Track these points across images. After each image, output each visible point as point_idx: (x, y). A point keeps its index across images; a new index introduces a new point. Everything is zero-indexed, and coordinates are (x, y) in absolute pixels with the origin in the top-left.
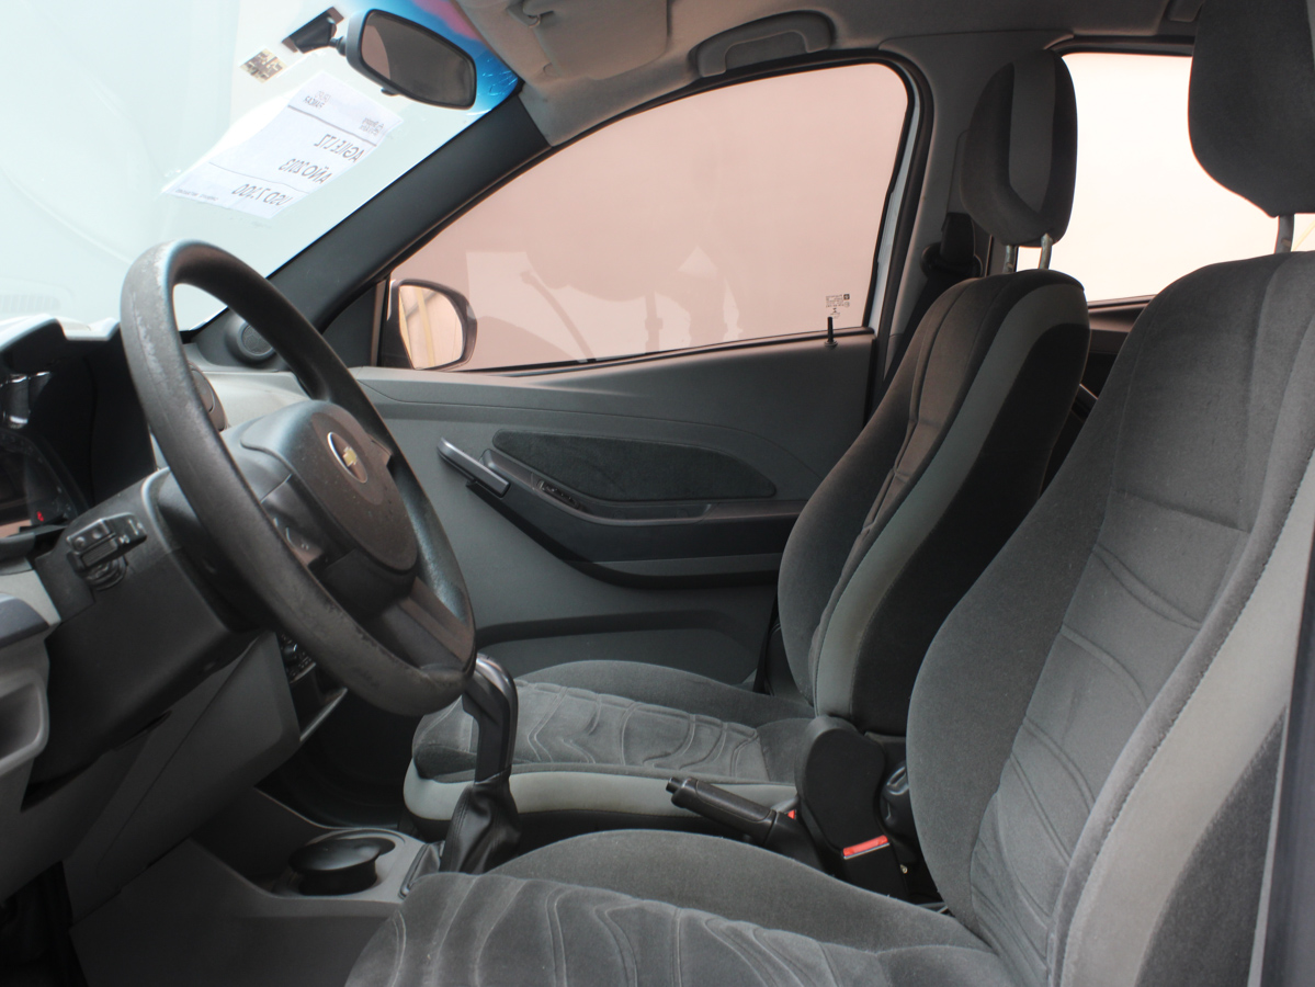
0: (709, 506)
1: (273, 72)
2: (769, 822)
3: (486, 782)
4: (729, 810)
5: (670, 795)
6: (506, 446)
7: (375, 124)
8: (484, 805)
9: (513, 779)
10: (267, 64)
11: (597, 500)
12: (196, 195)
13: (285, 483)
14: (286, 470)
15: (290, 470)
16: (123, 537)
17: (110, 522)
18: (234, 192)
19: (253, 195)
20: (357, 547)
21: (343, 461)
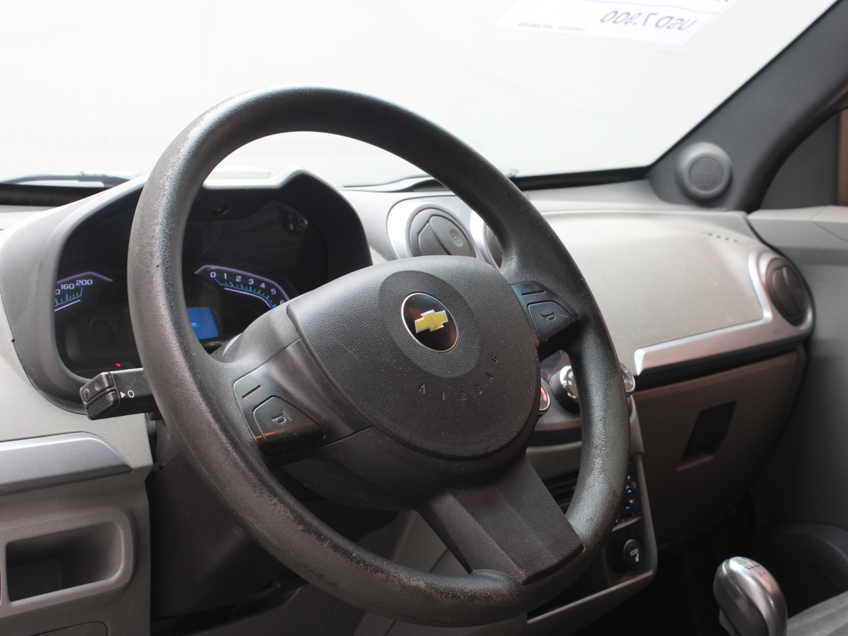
12: (550, 27)
13: (290, 349)
14: (296, 335)
15: (301, 335)
16: (125, 392)
17: (115, 375)
18: (602, 21)
19: (634, 21)
20: (372, 426)
21: (412, 327)
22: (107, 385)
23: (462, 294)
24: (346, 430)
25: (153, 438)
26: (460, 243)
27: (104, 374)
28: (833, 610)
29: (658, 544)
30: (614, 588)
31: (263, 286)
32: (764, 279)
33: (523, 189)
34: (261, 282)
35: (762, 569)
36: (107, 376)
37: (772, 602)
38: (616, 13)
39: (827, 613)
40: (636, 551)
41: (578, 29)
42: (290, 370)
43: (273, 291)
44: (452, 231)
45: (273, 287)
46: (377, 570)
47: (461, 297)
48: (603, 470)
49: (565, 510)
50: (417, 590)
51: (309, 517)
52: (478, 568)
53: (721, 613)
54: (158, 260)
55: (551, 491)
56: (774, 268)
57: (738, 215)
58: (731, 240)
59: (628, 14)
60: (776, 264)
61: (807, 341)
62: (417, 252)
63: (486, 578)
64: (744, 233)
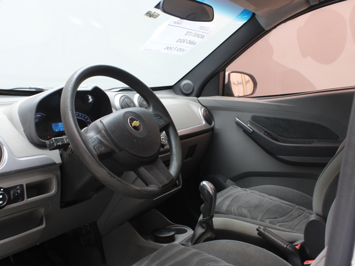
0: (316, 141)
1: (157, 16)
2: (285, 246)
3: (204, 219)
4: (273, 240)
5: (257, 232)
6: (255, 120)
7: (205, 28)
8: (204, 225)
9: (214, 219)
10: (153, 14)
11: (281, 137)
12: (152, 50)
13: (103, 131)
14: (104, 127)
15: (105, 127)
16: (59, 143)
17: (56, 139)
18: (164, 49)
19: (172, 49)
20: (124, 150)
21: (131, 125)
22: (54, 141)
23: (142, 116)
24: (117, 151)
25: (61, 155)
26: (132, 105)
27: (53, 138)
28: (222, 194)
29: (182, 179)
30: (173, 191)
31: (83, 116)
32: (203, 114)
33: (153, 90)
34: (83, 115)
35: (210, 183)
36: (54, 139)
37: (213, 191)
38: (168, 47)
39: (221, 194)
40: (177, 181)
41: (158, 51)
42: (103, 137)
43: (86, 118)
44: (130, 102)
45: (86, 116)
46: (128, 186)
47: (142, 118)
48: (176, 160)
49: (168, 169)
50: (137, 190)
51: (111, 173)
52: (150, 185)
53: (201, 195)
54: (69, 109)
55: (165, 164)
56: (205, 111)
57: (195, 98)
58: (194, 104)
59: (171, 47)
60: (205, 110)
61: (213, 129)
62: (122, 107)
63: (152, 187)
64: (197, 102)
